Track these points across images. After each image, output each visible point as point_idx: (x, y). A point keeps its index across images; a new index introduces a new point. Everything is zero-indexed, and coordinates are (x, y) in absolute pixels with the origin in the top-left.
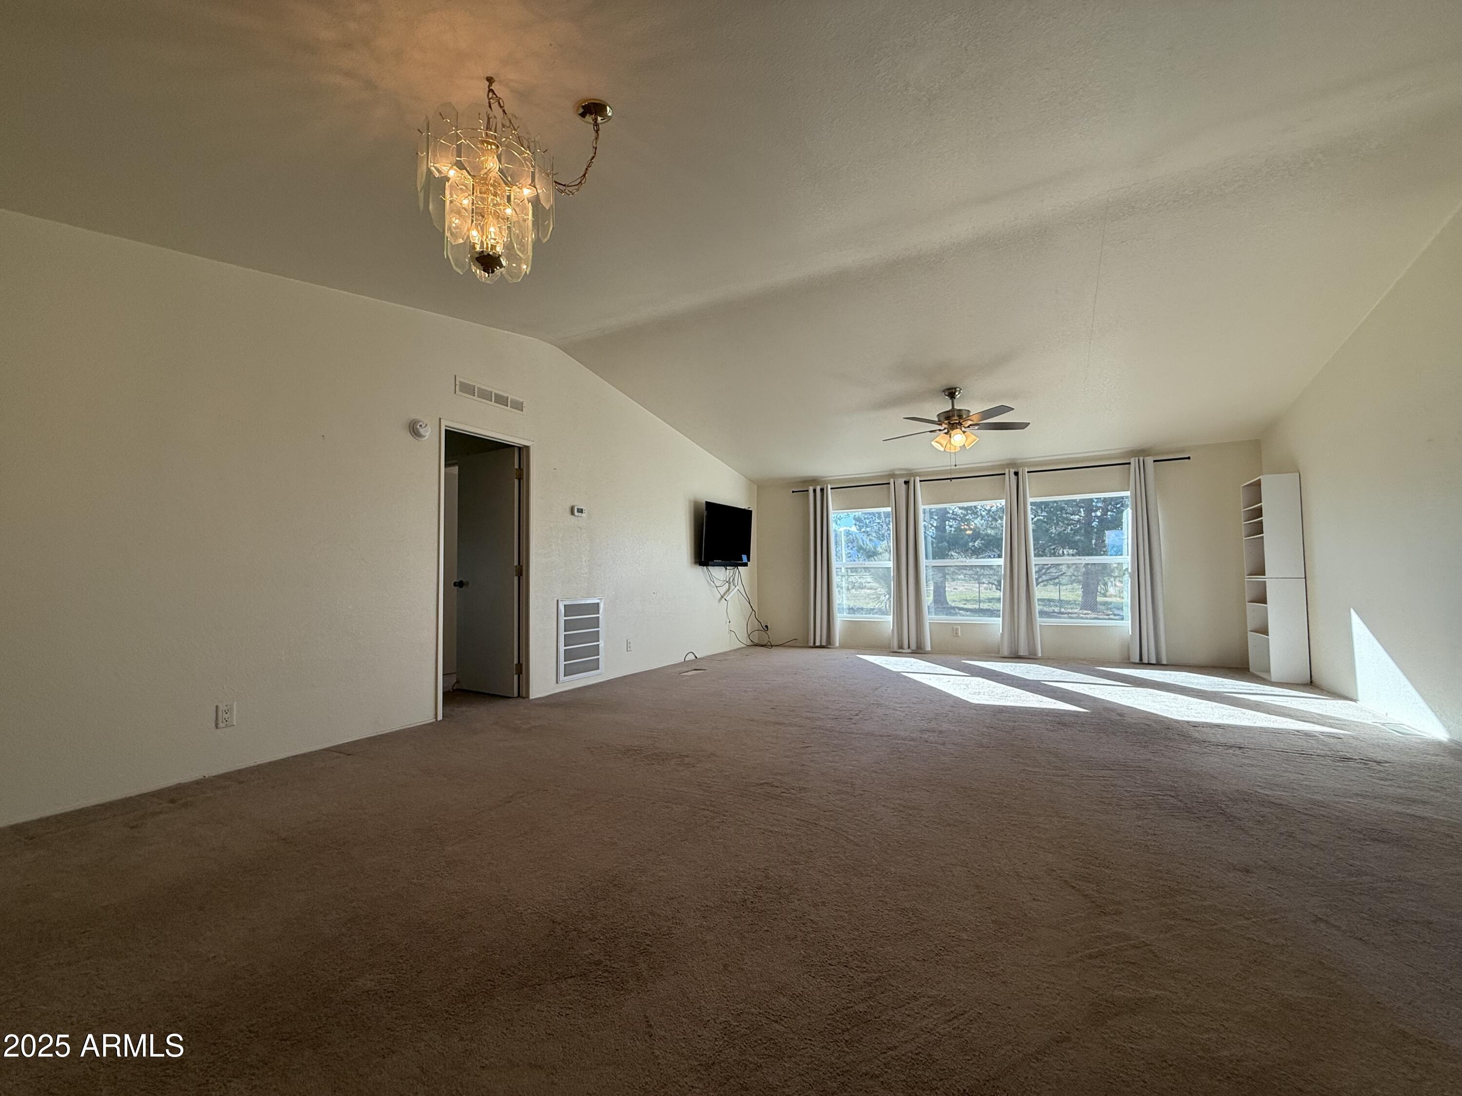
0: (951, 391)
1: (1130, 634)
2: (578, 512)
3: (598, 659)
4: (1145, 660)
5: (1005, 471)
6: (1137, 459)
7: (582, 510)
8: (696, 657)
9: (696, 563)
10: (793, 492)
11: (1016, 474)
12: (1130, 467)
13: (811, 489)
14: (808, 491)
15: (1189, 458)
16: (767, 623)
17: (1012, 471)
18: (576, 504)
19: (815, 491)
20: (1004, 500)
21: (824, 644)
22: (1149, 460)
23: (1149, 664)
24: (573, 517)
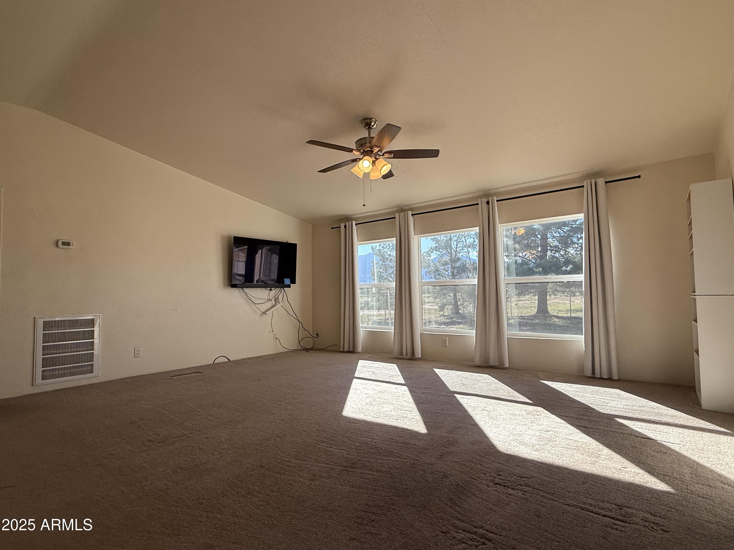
0: (366, 121)
1: (584, 350)
2: (62, 245)
3: (93, 364)
4: (598, 375)
5: (478, 201)
6: (589, 181)
7: (69, 243)
8: (229, 360)
9: (229, 285)
10: (332, 228)
11: (488, 203)
12: (584, 189)
13: (342, 225)
14: (340, 227)
15: (639, 177)
16: (317, 332)
17: (485, 200)
18: (60, 238)
19: (345, 226)
20: (478, 228)
21: (351, 350)
22: (601, 182)
23: (601, 378)
24: (58, 248)
